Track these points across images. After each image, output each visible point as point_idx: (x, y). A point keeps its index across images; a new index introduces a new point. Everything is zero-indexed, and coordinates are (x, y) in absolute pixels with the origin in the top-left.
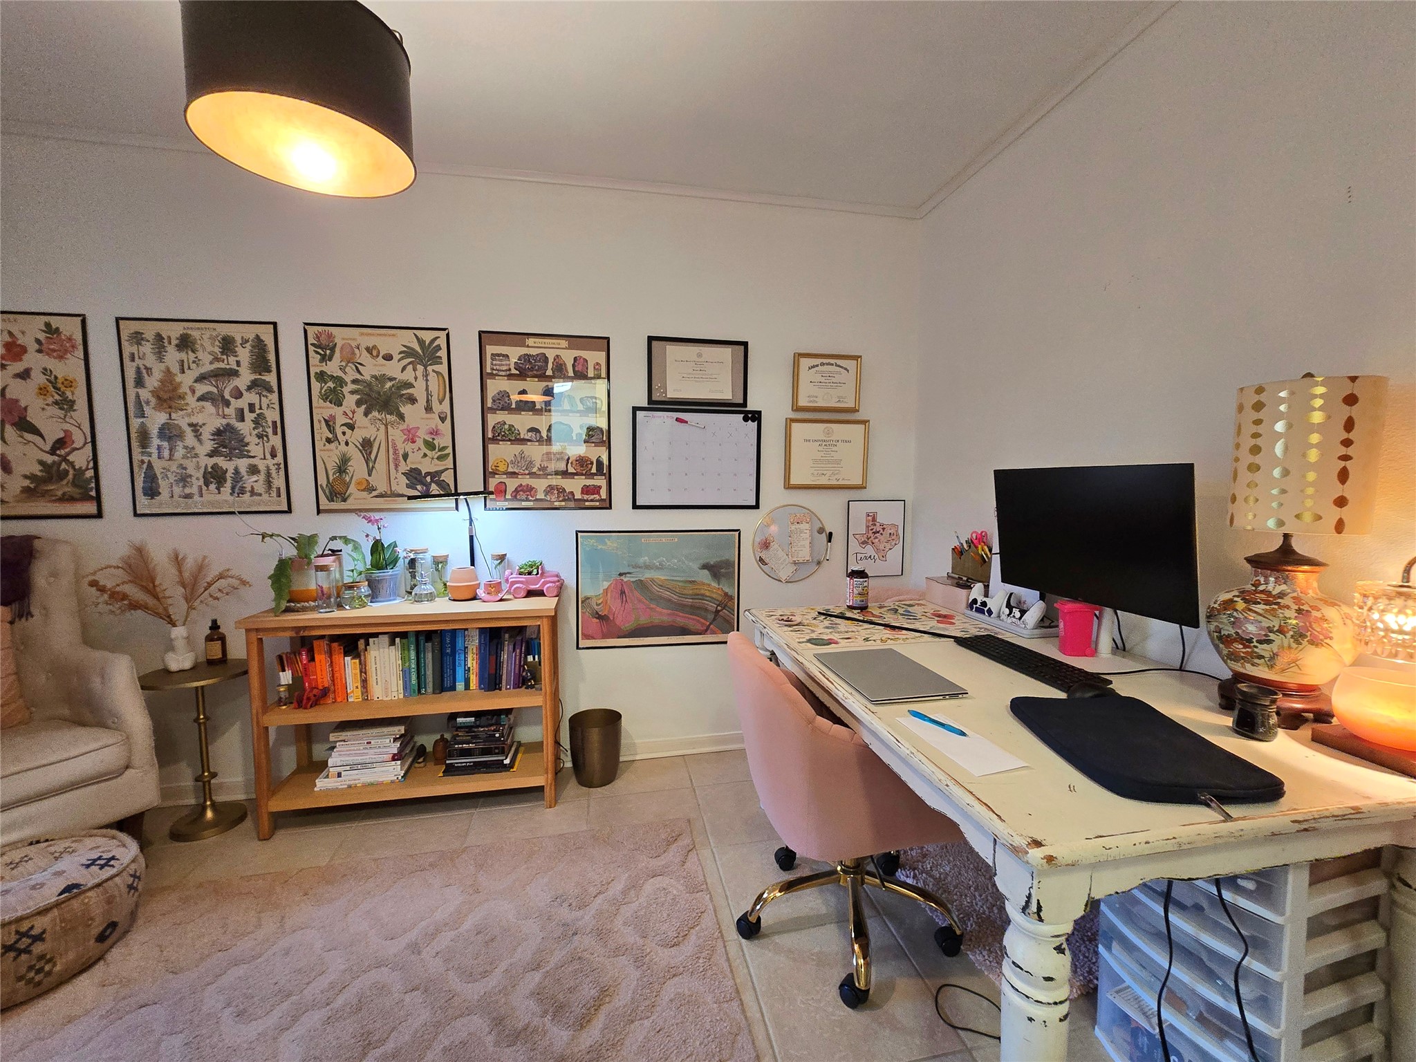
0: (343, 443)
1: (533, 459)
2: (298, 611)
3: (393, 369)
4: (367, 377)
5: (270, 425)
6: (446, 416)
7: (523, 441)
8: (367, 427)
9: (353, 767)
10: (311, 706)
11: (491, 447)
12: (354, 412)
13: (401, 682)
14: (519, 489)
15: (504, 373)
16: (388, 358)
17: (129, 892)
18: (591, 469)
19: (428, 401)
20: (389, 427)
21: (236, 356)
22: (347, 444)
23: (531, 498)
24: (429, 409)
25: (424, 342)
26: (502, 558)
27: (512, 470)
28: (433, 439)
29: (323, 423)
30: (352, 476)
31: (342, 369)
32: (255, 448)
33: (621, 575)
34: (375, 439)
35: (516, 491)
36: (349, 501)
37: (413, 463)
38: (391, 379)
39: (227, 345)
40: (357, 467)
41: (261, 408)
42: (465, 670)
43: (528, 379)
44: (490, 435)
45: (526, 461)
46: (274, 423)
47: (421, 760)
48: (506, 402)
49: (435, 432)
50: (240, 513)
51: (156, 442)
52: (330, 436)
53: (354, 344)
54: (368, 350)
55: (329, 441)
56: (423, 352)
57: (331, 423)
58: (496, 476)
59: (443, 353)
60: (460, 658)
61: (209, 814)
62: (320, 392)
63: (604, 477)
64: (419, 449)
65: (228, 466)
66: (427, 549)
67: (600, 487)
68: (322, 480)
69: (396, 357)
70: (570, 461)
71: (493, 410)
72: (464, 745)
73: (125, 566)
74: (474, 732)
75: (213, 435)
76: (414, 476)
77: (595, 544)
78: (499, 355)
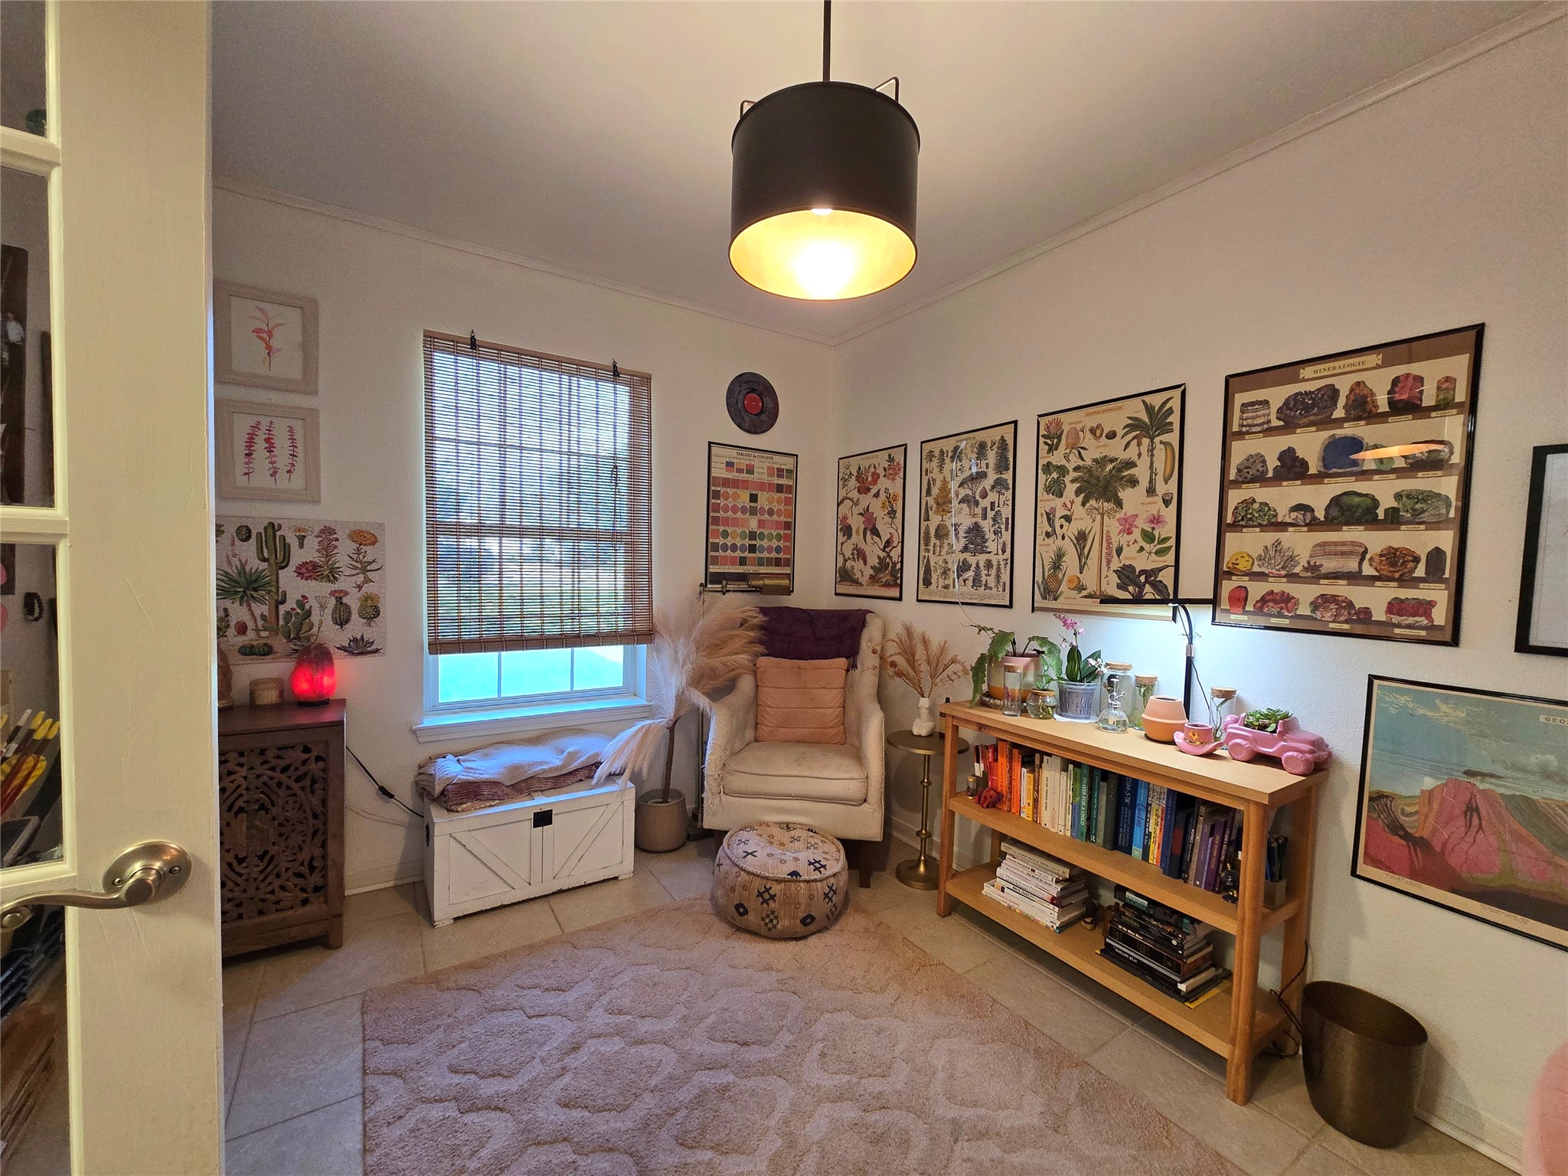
0: (1060, 537)
1: (1296, 553)
2: (990, 707)
3: (1115, 449)
4: (1088, 462)
5: (1004, 520)
6: (1172, 498)
7: (1282, 526)
8: (1082, 519)
9: (1016, 888)
10: (988, 807)
11: (1230, 537)
12: (1072, 503)
13: (1069, 817)
14: (1268, 598)
15: (1258, 429)
16: (1112, 435)
17: (824, 899)
18: (1413, 570)
19: (1151, 482)
20: (1105, 516)
21: (986, 460)
22: (1063, 538)
23: (1286, 613)
24: (1151, 491)
25: (1153, 408)
26: (1227, 695)
27: (1259, 570)
28: (1153, 529)
29: (1045, 516)
30: (1065, 573)
31: (1067, 457)
32: (991, 546)
33: (1469, 773)
34: (1090, 532)
35: (1263, 601)
36: (1061, 600)
37: (1126, 559)
38: (1112, 461)
39: (982, 448)
40: (1071, 561)
41: (999, 506)
42: (1145, 834)
43: (1298, 430)
44: (1229, 520)
45: (1284, 556)
46: (1007, 519)
47: (1088, 920)
48: (1258, 471)
49: (1156, 520)
50: (963, 603)
51: (933, 540)
52: (1050, 530)
53: (1079, 427)
54: (1093, 431)
55: (1048, 535)
56: (1151, 421)
57: (1051, 516)
58: (1234, 578)
59: (1175, 418)
60: (1140, 814)
61: (922, 869)
62: (1045, 485)
63: (1443, 586)
64: (1135, 541)
65: (972, 560)
66: (1131, 666)
67: (1431, 604)
68: (1039, 578)
69: (1120, 433)
70: (1368, 556)
71: (1236, 484)
72: (1129, 931)
73: (898, 641)
74: (1144, 921)
75: (966, 533)
76: (1127, 575)
77: (1410, 705)
78: (1252, 404)
